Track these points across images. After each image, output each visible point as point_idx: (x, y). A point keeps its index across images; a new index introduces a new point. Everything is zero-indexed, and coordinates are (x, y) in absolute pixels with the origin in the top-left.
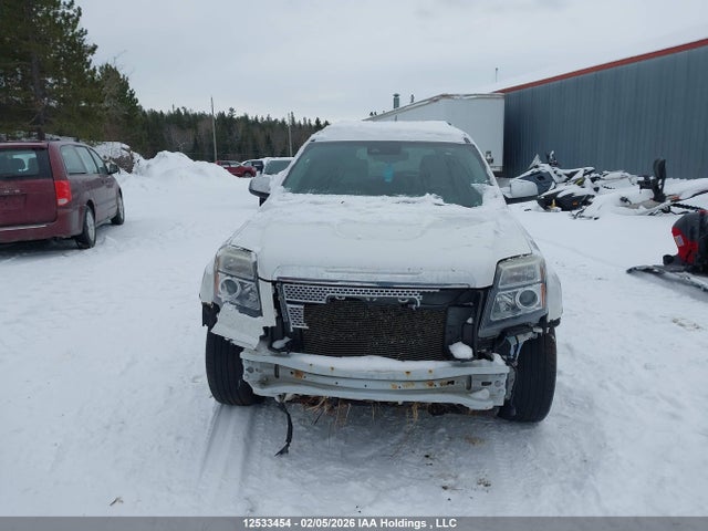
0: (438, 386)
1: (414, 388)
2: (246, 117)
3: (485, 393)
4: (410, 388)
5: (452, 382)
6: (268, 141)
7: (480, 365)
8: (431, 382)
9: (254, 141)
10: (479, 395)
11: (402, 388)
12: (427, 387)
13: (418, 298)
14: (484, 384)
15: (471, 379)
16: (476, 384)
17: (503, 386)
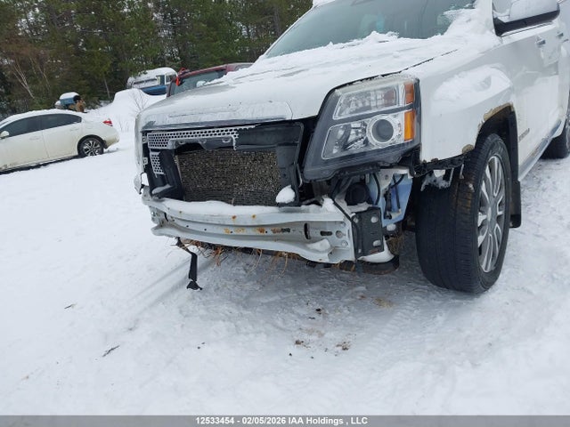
0: (270, 233)
1: (245, 233)
3: (325, 244)
4: (241, 233)
5: (288, 230)
7: (308, 212)
8: (261, 228)
10: (317, 246)
11: (234, 233)
12: (258, 233)
13: (234, 137)
14: (322, 233)
15: (306, 226)
16: (314, 233)
17: (346, 238)
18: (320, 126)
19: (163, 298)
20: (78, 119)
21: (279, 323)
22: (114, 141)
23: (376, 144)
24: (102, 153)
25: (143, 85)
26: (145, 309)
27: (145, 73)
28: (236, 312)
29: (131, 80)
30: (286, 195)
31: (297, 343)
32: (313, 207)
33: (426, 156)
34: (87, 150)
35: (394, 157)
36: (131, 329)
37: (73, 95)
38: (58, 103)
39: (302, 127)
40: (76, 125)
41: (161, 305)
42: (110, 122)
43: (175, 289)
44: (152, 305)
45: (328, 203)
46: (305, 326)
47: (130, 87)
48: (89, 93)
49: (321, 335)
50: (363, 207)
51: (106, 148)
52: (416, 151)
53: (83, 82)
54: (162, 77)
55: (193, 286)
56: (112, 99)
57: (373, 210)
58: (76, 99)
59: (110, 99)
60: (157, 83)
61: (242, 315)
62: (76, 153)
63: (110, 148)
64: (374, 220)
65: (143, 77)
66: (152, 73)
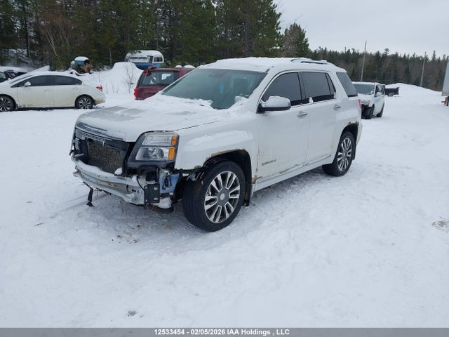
0: (113, 186)
2: (397, 54)
3: (132, 195)
5: (117, 186)
6: (407, 71)
8: (110, 183)
9: (396, 71)
10: (129, 195)
11: (99, 183)
12: (108, 185)
14: (133, 191)
15: (128, 186)
16: (130, 190)
17: (140, 194)
18: (136, 146)
19: (73, 207)
20: (79, 82)
21: (118, 228)
22: (102, 101)
23: (159, 158)
24: (91, 108)
25: (136, 61)
26: (63, 210)
27: (140, 52)
28: (102, 219)
29: (129, 55)
30: (119, 171)
31: (119, 236)
32: (129, 178)
33: (177, 167)
34: (81, 104)
35: (163, 165)
36: (52, 218)
37: (84, 59)
38: (73, 62)
39: (129, 145)
40: (77, 86)
41: (72, 210)
42: (101, 88)
43: (81, 204)
44: (67, 209)
45: (134, 178)
46: (127, 231)
47: (127, 61)
48: (97, 59)
49: (131, 235)
50: (153, 182)
51: (95, 105)
52: (173, 163)
53: (94, 50)
54: (152, 57)
55: (90, 204)
56: (112, 66)
57: (157, 185)
58: (86, 62)
59: (111, 66)
60: (147, 61)
61: (104, 222)
62: (74, 105)
63: (98, 105)
64: (155, 189)
65: (138, 55)
66: (145, 53)
